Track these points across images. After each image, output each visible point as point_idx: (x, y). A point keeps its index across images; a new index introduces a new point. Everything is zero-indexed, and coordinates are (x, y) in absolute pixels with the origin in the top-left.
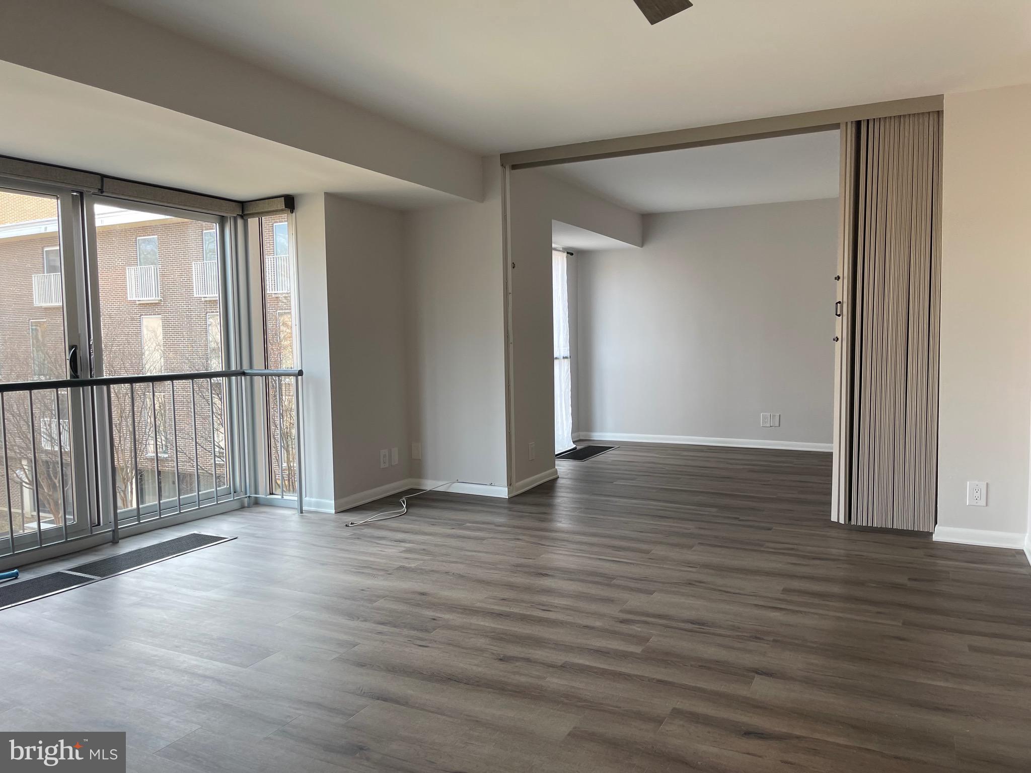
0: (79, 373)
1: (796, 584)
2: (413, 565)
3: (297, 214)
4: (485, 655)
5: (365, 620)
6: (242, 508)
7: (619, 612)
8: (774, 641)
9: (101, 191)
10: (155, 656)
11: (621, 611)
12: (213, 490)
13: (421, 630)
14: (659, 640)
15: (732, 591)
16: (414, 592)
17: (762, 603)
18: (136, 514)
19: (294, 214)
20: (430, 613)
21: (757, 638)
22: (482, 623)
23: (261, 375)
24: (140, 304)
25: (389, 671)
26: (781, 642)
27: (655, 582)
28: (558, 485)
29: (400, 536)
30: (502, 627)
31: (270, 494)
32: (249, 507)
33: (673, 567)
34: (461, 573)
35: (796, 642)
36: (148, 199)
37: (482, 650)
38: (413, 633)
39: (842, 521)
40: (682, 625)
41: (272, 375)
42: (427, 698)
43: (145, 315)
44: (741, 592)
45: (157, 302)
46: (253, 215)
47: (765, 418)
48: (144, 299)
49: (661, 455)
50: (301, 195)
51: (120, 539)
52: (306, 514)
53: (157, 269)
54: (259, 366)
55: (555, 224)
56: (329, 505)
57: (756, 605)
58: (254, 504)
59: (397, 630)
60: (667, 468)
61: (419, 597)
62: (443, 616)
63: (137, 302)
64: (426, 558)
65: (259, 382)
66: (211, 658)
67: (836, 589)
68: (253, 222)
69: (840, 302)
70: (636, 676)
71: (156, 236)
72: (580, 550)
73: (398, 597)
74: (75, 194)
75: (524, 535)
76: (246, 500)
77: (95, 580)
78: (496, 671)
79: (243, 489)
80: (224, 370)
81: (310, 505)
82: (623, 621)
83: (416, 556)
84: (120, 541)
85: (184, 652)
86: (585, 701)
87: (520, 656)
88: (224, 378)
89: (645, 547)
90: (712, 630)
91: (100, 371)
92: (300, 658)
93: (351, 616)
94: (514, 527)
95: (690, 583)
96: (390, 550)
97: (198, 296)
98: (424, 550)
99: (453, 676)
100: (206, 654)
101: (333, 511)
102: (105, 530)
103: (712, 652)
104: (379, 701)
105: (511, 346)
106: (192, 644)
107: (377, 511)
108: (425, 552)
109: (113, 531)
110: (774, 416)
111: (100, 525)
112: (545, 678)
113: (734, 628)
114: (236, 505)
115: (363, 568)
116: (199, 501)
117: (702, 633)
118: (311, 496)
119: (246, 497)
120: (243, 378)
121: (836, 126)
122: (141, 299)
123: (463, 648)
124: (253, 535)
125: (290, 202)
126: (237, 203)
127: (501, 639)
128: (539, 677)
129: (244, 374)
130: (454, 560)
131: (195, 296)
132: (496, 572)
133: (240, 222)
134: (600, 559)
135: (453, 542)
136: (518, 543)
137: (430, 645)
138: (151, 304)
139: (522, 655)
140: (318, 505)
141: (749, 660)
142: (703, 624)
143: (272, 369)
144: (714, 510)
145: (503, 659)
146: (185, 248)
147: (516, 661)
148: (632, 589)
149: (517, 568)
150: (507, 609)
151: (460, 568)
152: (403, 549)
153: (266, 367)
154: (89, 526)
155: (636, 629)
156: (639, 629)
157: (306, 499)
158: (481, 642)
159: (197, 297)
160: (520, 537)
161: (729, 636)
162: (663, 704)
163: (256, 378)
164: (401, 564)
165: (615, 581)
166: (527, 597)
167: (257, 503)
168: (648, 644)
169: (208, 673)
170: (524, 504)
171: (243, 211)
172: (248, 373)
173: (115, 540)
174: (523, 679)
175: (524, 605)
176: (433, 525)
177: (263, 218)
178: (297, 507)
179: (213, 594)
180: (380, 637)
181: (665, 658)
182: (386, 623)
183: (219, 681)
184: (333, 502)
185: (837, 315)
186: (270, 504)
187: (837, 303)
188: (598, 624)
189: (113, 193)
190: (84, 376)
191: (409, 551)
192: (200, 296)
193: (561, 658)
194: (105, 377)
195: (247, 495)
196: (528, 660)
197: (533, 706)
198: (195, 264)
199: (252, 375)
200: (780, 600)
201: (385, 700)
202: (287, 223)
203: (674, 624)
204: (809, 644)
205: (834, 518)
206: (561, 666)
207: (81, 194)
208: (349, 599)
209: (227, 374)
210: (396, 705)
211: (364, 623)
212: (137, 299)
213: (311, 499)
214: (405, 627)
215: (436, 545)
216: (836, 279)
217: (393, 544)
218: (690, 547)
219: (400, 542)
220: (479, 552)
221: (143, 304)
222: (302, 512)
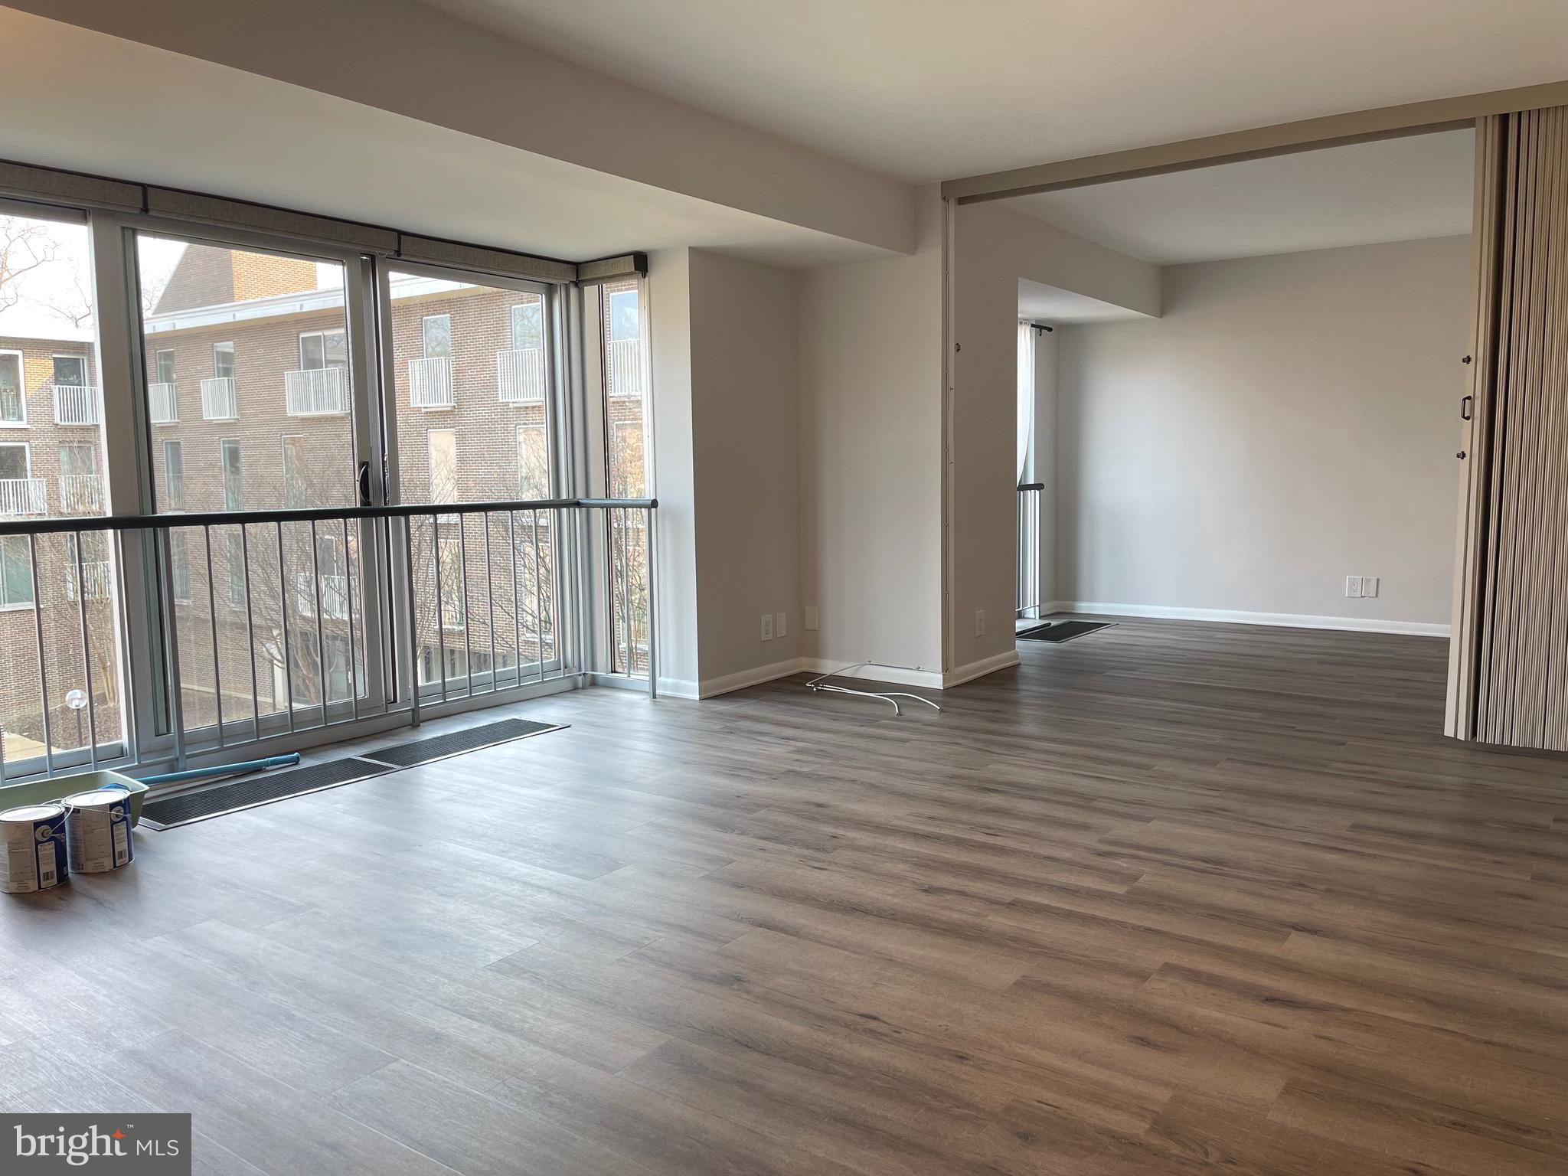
0: (371, 500)
1: (1372, 819)
2: (806, 769)
3: (652, 279)
4: (904, 884)
5: (743, 834)
6: (575, 689)
7: (1096, 842)
8: (1328, 891)
9: (398, 253)
10: (478, 860)
11: (1101, 841)
12: (538, 663)
13: (817, 849)
14: (1151, 878)
15: (1272, 823)
16: (807, 803)
17: (1316, 842)
18: (441, 690)
19: (647, 279)
20: (830, 830)
21: (1301, 885)
22: (900, 845)
23: (602, 506)
24: (427, 413)
25: (775, 895)
26: (1337, 891)
27: (1154, 806)
28: (1019, 674)
29: (790, 732)
30: (928, 852)
31: (612, 672)
32: (583, 688)
33: (1184, 789)
34: (873, 783)
35: (1361, 893)
36: (456, 263)
37: (899, 878)
38: (805, 852)
39: (1461, 736)
40: (1189, 863)
41: (616, 506)
42: (824, 929)
43: (433, 428)
44: (1285, 826)
45: (449, 409)
46: (591, 281)
47: (1352, 583)
48: (431, 405)
49: (1182, 637)
50: (655, 252)
51: (422, 722)
52: (661, 700)
53: (449, 362)
54: (597, 493)
55: (1022, 283)
56: (691, 690)
57: (1305, 844)
58: (590, 685)
59: (785, 848)
60: (1189, 656)
61: (814, 809)
62: (847, 834)
63: (423, 410)
64: (825, 761)
65: (598, 515)
66: (546, 867)
67: (1435, 828)
68: (591, 291)
69: (1469, 398)
70: (1116, 922)
71: (449, 315)
72: (1048, 761)
73: (785, 808)
74: (365, 258)
75: (965, 738)
76: (580, 678)
77: (394, 770)
78: (921, 904)
79: (576, 664)
80: (551, 498)
81: (665, 686)
82: (1101, 854)
83: (811, 758)
84: (421, 724)
85: (511, 858)
86: (1040, 946)
87: (951, 887)
88: (552, 510)
89: (1145, 760)
90: (1234, 872)
91: (397, 498)
92: (658, 873)
93: (724, 827)
94: (950, 727)
95: (1207, 811)
96: (775, 750)
97: (504, 400)
98: (822, 751)
99: (860, 905)
100: (539, 862)
101: (697, 697)
102: (403, 708)
103: (1229, 897)
104: (761, 929)
105: (952, 468)
106: (521, 849)
107: (756, 699)
108: (824, 754)
109: (413, 710)
110: (1368, 581)
111: (396, 702)
112: (986, 916)
113: (1266, 871)
114: (567, 685)
115: (737, 771)
116: (519, 677)
117: (1219, 874)
118: (667, 676)
119: (580, 675)
120: (577, 510)
121: (1470, 123)
122: (428, 405)
123: (874, 874)
124: (593, 725)
125: (641, 262)
126: (569, 266)
127: (927, 866)
128: (977, 915)
129: (578, 504)
130: (863, 766)
131: (501, 401)
132: (924, 783)
133: (573, 292)
134: (1075, 774)
135: (862, 743)
136: (956, 748)
137: (829, 868)
138: (441, 412)
139: (956, 888)
140: (676, 687)
141: (1285, 911)
142: (1222, 864)
143: (616, 497)
144: (1257, 715)
145: (928, 890)
146: (487, 331)
147: (947, 893)
148: (1118, 815)
149: (953, 780)
150: (937, 830)
151: (873, 776)
152: (794, 749)
153: (608, 496)
154: (384, 703)
155: (1122, 864)
156: (1125, 865)
157: (659, 680)
158: (900, 868)
159: (503, 403)
160: (959, 741)
161: (1259, 881)
162: (1151, 957)
163: (594, 510)
164: (790, 767)
165: (1094, 804)
166: (965, 816)
167: (594, 683)
168: (1136, 883)
169: (542, 883)
170: (968, 698)
171: (577, 277)
172: (583, 504)
173: (415, 722)
174: (955, 916)
175: (961, 826)
176: (834, 720)
177: (604, 285)
178: (648, 690)
179: (543, 793)
180: (760, 854)
181: (1159, 902)
182: (772, 839)
183: (559, 893)
184: (696, 684)
185: (1464, 417)
186: (611, 686)
187: (1464, 399)
188: (1066, 854)
189: (412, 256)
190: (378, 503)
191: (801, 751)
192: (507, 400)
193: (1010, 894)
194: (402, 505)
195: (583, 672)
196: (963, 893)
197: (967, 948)
198: (500, 354)
199: (588, 507)
200: (1344, 838)
201: (769, 928)
202: (637, 291)
203: (1176, 860)
204: (1380, 897)
205: (1449, 732)
206: (1009, 903)
207: (373, 258)
208: (720, 807)
209: (556, 505)
210: (783, 935)
211: (742, 837)
212: (423, 405)
213: (666, 680)
214: (796, 844)
215: (838, 746)
216: (1464, 361)
217: (778, 742)
218: (1213, 763)
219: (789, 739)
220: (900, 757)
221: (431, 413)
222: (654, 697)
